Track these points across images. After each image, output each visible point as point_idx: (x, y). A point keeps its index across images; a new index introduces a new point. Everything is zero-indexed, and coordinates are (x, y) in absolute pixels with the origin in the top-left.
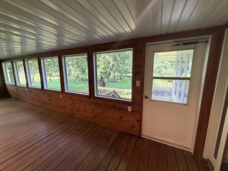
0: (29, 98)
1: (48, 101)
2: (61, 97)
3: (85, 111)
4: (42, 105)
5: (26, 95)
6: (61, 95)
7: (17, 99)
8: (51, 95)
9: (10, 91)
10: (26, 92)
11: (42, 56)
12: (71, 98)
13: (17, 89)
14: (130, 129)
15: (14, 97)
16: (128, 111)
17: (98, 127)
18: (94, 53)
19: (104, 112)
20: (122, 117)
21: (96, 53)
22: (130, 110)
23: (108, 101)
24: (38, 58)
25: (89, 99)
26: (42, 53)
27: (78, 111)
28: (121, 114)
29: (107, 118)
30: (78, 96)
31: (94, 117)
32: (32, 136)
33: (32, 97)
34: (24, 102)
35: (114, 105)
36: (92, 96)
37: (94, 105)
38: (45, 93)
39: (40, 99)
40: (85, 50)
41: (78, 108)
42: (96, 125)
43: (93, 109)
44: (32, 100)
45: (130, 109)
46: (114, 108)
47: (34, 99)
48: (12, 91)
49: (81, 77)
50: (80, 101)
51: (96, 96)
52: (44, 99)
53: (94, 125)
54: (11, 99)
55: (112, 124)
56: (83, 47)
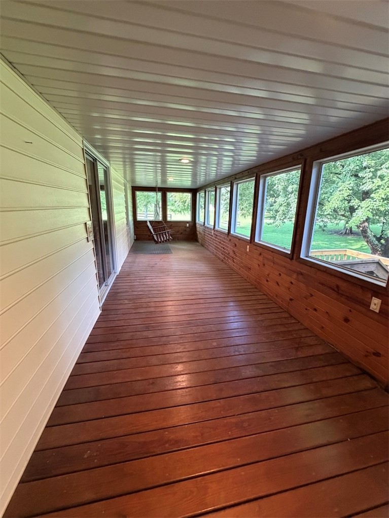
0: (213, 245)
1: (232, 254)
2: (248, 250)
3: (278, 285)
4: (225, 258)
5: (211, 240)
6: (248, 247)
7: (202, 245)
8: (237, 245)
9: (198, 233)
10: (212, 236)
11: (236, 178)
12: (260, 254)
13: (204, 230)
14: (366, 356)
15: (200, 241)
16: (371, 308)
17: (293, 321)
18: (315, 163)
19: (312, 295)
20: (350, 318)
21: (321, 162)
22: (375, 307)
23: (325, 272)
24: (231, 182)
25: (289, 260)
26: (236, 175)
27: (267, 281)
28: (350, 311)
29: (315, 310)
30: (272, 252)
31: (291, 300)
32: (200, 290)
33: (216, 244)
34: (208, 250)
35: (337, 287)
36: (295, 255)
37: (295, 276)
38: (230, 240)
39: (224, 248)
40: (299, 157)
41: (268, 275)
42: (292, 316)
43: (292, 283)
44: (215, 249)
45: (376, 304)
46: (335, 291)
47: (218, 248)
48: (200, 233)
49: (322, 224)
50: (274, 263)
51: (302, 256)
52: (227, 250)
53: (286, 315)
54: (198, 244)
55: (323, 327)
56: (296, 153)
